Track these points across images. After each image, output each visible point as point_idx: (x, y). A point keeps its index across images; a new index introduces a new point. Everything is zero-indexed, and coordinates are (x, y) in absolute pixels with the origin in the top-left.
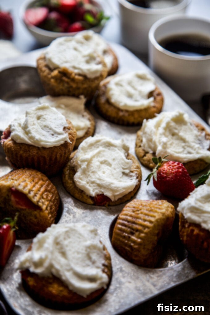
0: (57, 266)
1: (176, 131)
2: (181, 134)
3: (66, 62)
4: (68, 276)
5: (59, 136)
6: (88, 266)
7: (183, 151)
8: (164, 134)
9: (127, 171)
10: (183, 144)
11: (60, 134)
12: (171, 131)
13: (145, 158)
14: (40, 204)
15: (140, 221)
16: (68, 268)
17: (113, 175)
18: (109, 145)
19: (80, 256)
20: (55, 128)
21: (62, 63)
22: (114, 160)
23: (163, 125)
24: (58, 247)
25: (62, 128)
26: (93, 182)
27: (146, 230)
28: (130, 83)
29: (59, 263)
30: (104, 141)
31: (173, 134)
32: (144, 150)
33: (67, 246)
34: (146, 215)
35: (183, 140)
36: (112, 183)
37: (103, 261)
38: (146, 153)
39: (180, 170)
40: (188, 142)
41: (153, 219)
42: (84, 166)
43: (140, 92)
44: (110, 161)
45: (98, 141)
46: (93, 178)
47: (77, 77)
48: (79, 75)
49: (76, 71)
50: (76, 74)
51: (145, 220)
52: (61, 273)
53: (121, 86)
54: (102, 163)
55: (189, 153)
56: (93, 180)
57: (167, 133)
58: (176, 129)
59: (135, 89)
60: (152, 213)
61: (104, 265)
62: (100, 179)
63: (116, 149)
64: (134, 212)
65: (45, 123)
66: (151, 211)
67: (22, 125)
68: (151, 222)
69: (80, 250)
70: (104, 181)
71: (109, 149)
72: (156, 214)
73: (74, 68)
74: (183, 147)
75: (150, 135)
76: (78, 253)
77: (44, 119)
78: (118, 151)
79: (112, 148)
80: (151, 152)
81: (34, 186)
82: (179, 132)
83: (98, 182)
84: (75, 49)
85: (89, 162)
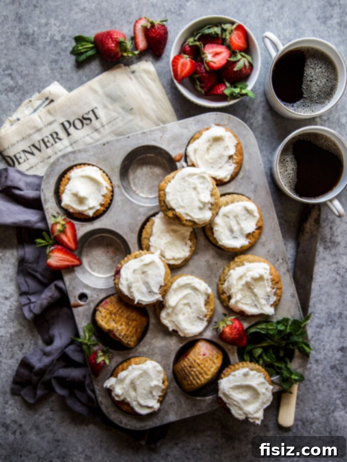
0: (129, 400)
1: (252, 287)
2: (256, 290)
3: (182, 207)
4: (134, 404)
5: (155, 295)
6: (149, 398)
7: (252, 303)
8: (242, 290)
9: (201, 317)
10: (253, 298)
11: (156, 294)
12: (248, 286)
13: (222, 296)
14: (129, 343)
15: (191, 378)
16: (135, 399)
17: (189, 318)
18: (195, 289)
19: (145, 392)
20: (154, 286)
21: (178, 208)
22: (195, 304)
23: (243, 282)
24: (132, 385)
25: (159, 287)
26: (173, 322)
27: (193, 386)
28: (236, 217)
29: (130, 397)
30: (193, 285)
31: (250, 288)
32: (223, 290)
33: (138, 385)
34: (197, 375)
35: (256, 296)
36: (186, 329)
37: (160, 394)
38: (224, 293)
39: (237, 336)
40: (258, 298)
41: (199, 381)
42: (169, 311)
43: (241, 230)
44: (192, 304)
45: (188, 284)
46: (174, 318)
47: (187, 223)
48: (190, 221)
49: (188, 218)
50: (187, 220)
51: (194, 379)
52: (131, 403)
53: (228, 217)
54: (185, 304)
55: (256, 306)
56: (174, 320)
57: (245, 288)
58: (253, 285)
59: (238, 224)
60: (200, 377)
61: (160, 396)
62: (178, 322)
63: (199, 294)
64: (190, 367)
65: (147, 280)
66: (200, 373)
67: (129, 282)
68: (197, 383)
69: (146, 388)
70: (181, 325)
71: (195, 292)
72: (202, 379)
73: (187, 215)
74: (253, 301)
75: (231, 286)
76: (145, 390)
77: (147, 275)
78: (200, 297)
79: (197, 292)
80: (228, 294)
81: (128, 330)
82: (254, 288)
83: (177, 323)
84: (195, 189)
85: (174, 308)
